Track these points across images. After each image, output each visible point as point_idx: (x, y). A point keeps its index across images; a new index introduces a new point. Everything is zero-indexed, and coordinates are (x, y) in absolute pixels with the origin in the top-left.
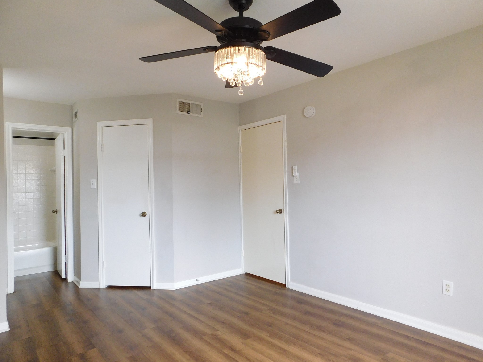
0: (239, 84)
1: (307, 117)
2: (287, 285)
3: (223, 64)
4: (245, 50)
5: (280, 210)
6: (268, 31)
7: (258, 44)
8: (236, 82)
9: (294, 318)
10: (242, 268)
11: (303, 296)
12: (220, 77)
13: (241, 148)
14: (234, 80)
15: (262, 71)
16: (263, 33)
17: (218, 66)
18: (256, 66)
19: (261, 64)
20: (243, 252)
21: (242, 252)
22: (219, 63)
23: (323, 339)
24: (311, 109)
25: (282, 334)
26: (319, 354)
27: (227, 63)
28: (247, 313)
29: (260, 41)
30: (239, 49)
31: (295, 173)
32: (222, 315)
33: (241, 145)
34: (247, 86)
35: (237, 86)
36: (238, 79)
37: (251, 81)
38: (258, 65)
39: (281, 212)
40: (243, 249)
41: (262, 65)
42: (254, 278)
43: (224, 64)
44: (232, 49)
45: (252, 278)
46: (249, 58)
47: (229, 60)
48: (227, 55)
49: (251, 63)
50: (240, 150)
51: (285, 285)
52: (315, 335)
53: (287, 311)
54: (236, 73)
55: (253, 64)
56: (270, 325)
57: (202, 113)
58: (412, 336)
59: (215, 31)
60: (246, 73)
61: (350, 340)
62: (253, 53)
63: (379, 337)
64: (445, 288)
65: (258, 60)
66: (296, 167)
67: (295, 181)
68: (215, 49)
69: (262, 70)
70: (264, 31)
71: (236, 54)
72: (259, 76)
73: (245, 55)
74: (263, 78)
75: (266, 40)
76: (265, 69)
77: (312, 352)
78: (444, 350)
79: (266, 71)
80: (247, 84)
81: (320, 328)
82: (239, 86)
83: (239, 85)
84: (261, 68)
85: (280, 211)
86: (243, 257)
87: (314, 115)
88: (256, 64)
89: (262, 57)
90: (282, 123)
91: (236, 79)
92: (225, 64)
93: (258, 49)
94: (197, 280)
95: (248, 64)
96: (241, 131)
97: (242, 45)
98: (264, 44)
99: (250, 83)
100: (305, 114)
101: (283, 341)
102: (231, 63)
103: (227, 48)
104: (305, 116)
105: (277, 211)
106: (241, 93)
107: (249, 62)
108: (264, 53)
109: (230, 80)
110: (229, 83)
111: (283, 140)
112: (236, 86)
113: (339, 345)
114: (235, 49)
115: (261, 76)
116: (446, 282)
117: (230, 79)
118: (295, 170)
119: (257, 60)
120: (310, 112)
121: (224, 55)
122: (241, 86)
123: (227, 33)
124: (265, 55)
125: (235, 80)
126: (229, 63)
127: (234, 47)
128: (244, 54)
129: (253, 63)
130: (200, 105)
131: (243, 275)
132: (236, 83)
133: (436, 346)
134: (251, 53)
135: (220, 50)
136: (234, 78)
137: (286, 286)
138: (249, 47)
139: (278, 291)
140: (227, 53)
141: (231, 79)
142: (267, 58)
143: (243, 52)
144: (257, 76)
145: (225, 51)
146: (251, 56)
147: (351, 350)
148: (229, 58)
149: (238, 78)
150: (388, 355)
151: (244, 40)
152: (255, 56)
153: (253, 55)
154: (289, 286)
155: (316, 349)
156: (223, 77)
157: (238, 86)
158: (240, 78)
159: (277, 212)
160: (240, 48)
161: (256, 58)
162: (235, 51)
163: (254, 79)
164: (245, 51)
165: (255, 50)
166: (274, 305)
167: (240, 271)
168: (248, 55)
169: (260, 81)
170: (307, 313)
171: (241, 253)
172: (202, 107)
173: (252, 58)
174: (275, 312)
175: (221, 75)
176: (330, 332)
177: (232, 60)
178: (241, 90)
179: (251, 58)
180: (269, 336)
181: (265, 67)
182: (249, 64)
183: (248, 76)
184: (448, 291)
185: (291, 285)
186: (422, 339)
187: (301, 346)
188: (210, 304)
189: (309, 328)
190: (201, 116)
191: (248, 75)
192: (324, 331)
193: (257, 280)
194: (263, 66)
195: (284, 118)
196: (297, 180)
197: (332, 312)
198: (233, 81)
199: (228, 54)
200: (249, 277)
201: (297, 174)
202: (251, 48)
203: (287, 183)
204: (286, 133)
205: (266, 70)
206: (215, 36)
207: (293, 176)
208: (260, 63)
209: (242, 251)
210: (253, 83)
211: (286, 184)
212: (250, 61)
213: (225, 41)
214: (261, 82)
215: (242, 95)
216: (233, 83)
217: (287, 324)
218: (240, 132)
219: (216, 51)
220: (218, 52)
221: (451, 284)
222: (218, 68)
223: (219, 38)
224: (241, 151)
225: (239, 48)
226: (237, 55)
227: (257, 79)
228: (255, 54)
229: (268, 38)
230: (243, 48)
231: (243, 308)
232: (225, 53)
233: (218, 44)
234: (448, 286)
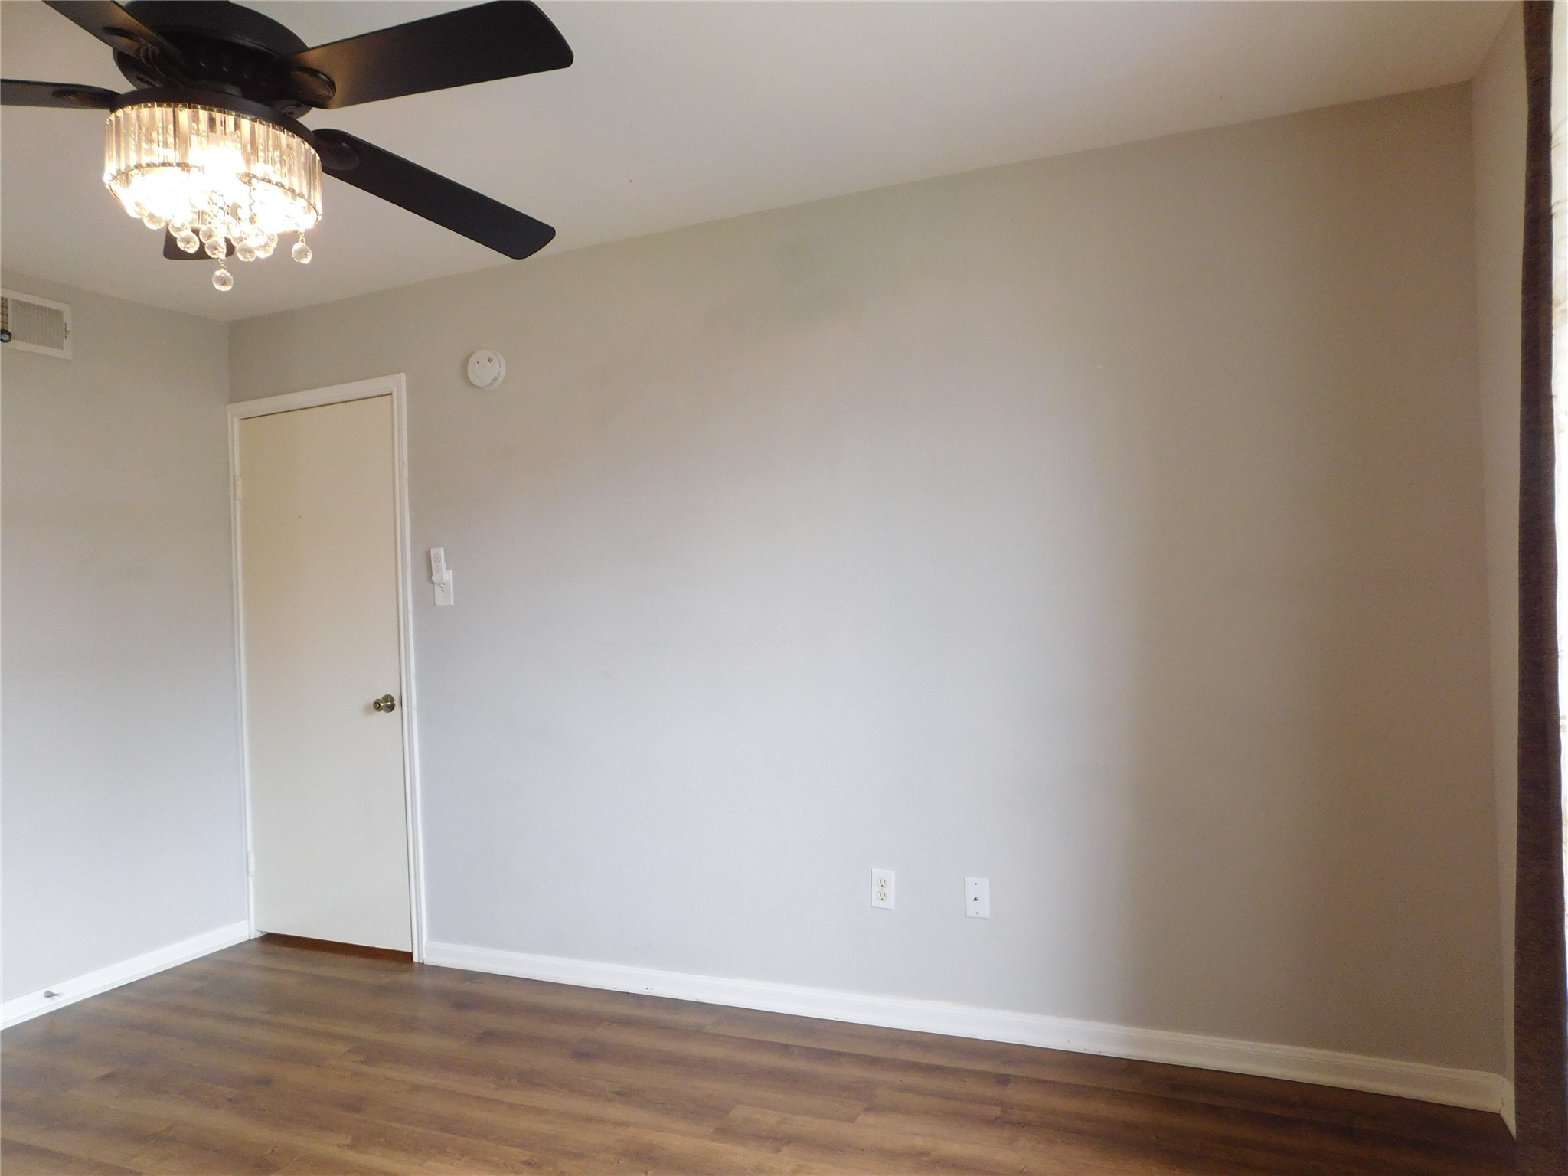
0: (216, 249)
1: (477, 387)
2: (419, 952)
3: (144, 165)
4: (237, 126)
5: (388, 698)
6: (327, 71)
7: (292, 113)
8: (203, 241)
9: (443, 1063)
10: (249, 917)
11: (474, 982)
12: (132, 211)
13: (239, 483)
14: (196, 232)
15: (305, 213)
16: (307, 77)
17: (123, 169)
18: (286, 193)
19: (301, 186)
20: (252, 859)
21: (247, 862)
22: (127, 157)
23: (539, 1111)
24: (490, 360)
25: (396, 1125)
26: (528, 1163)
27: (163, 165)
28: (264, 1082)
29: (298, 106)
30: (212, 121)
31: (439, 571)
32: (161, 1110)
33: (237, 472)
34: (246, 260)
35: (209, 254)
36: (210, 229)
37: (263, 244)
38: (289, 190)
39: (391, 708)
40: (250, 848)
41: (305, 192)
42: (295, 947)
43: (148, 165)
44: (184, 114)
45: (287, 950)
46: (252, 157)
47: (172, 155)
48: (161, 131)
49: (263, 180)
50: (235, 490)
51: (410, 955)
52: (512, 1106)
53: (421, 1042)
54: (203, 206)
55: (269, 181)
56: (354, 1105)
57: (68, 343)
58: (798, 1042)
59: (107, 32)
60: (244, 213)
61: (625, 1095)
62: (270, 142)
63: (707, 1067)
64: (876, 889)
65: (290, 170)
66: (442, 551)
67: (440, 600)
68: (109, 101)
69: (306, 210)
70: (314, 72)
71: (198, 133)
72: (296, 228)
73: (239, 146)
74: (310, 236)
75: (322, 104)
76: (319, 207)
77: (505, 1164)
78: (874, 1062)
79: (322, 215)
80: (250, 251)
81: (530, 1079)
82: (216, 257)
83: (216, 252)
84: (301, 203)
85: (386, 701)
86: (250, 878)
87: (500, 379)
88: (284, 183)
89: (305, 164)
90: (392, 401)
91: (203, 228)
92: (155, 165)
93: (290, 134)
94: (50, 995)
95: (249, 183)
96: (236, 420)
97: (225, 106)
98: (315, 119)
99: (258, 248)
100: (471, 377)
101: (403, 1150)
102: (179, 165)
103: (160, 106)
104: (469, 383)
105: (375, 703)
106: (224, 283)
107: (253, 171)
108: (313, 151)
109: (179, 230)
110: (175, 239)
111: (397, 461)
112: (201, 254)
113: (590, 1120)
114: (194, 116)
115: (302, 230)
116: (878, 873)
117: (178, 225)
118: (438, 560)
119: (285, 170)
120: (489, 369)
121: (147, 132)
122: (222, 256)
123: (157, 51)
124: (318, 158)
125: (201, 232)
126: (170, 165)
127: (190, 108)
128: (233, 141)
129: (271, 178)
130: (58, 314)
131: (254, 945)
132: (202, 245)
133: (857, 1056)
134: (260, 141)
135: (128, 109)
136: (196, 225)
137: (416, 959)
138: (254, 117)
139: (385, 979)
140: (160, 125)
141: (183, 225)
142: (325, 170)
143: (227, 130)
144: (288, 227)
145: (152, 117)
146: (261, 154)
147: (626, 1125)
148: (172, 146)
149: (212, 227)
150: (732, 1114)
151: (232, 90)
152: (277, 153)
153: (271, 149)
154: (424, 957)
155: (515, 1151)
156: (146, 213)
157: (213, 256)
158: (221, 230)
159: (377, 706)
160: (218, 116)
161: (282, 163)
162: (194, 125)
163: (276, 237)
164: (237, 132)
165: (278, 132)
166: (370, 1033)
167: (242, 930)
168: (249, 146)
169: (297, 247)
170: (488, 1036)
171: (245, 866)
172: (67, 319)
173: (265, 161)
174: (375, 1054)
175: (137, 204)
176: (565, 1085)
177: (185, 154)
178: (223, 270)
179: (261, 160)
180: (350, 1147)
181: (317, 199)
182: (254, 181)
183: (251, 222)
184: (883, 897)
185: (429, 951)
186: (824, 1046)
187: (464, 1152)
188: (107, 1078)
189: (493, 1086)
190: (66, 352)
191: (252, 219)
192: (541, 1085)
193: (306, 953)
194: (310, 196)
195: (398, 383)
196: (446, 597)
197: (569, 1016)
198: (187, 233)
199: (165, 129)
200: (277, 948)
201: (445, 575)
202: (260, 123)
203: (410, 607)
204: (405, 437)
205: (321, 212)
206: (107, 52)
207: (432, 582)
208: (299, 183)
209: (247, 857)
210: (270, 253)
211: (407, 610)
212: (259, 168)
213: (153, 78)
214: (302, 253)
215: (227, 288)
216: (188, 243)
217: (418, 1088)
218: (236, 426)
219: (113, 109)
220: (120, 113)
221: (890, 875)
222: (124, 176)
223: (124, 61)
224: (239, 493)
225: (210, 115)
226: (204, 139)
227: (287, 240)
228: (277, 146)
229: (330, 98)
230: (230, 119)
231: (248, 1067)
232: (152, 125)
233: (122, 85)
234: (883, 883)
